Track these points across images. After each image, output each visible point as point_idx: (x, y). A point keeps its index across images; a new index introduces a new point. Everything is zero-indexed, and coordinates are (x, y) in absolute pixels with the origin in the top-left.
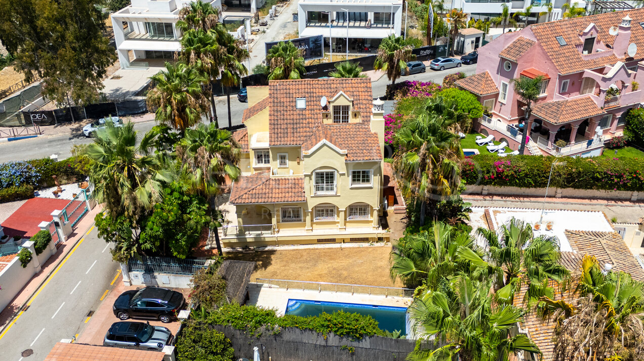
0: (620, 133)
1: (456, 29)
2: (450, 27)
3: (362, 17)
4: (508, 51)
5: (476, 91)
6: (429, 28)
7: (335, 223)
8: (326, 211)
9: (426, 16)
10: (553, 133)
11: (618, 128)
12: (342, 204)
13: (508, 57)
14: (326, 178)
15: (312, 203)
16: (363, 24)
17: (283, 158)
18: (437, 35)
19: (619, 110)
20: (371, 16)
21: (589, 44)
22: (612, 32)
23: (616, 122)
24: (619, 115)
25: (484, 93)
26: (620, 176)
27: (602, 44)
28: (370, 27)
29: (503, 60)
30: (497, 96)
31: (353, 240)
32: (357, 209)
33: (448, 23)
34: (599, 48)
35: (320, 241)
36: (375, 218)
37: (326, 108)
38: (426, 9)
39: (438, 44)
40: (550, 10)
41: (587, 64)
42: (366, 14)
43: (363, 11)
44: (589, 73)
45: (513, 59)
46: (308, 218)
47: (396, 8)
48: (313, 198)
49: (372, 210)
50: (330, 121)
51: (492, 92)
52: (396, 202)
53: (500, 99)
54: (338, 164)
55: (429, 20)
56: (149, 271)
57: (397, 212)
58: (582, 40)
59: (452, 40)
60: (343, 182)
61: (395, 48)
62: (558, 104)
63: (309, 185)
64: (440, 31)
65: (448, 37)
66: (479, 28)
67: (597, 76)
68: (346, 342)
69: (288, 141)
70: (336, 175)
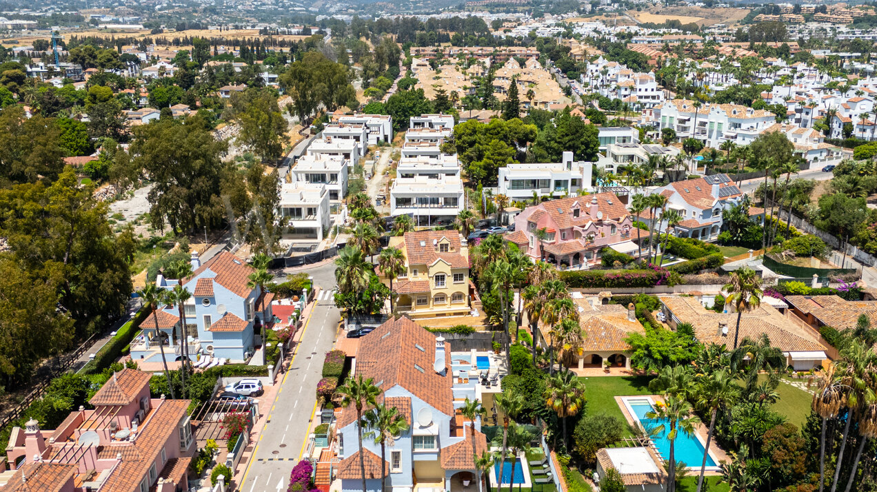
0: (599, 262)
1: (502, 208)
2: (498, 207)
3: (435, 201)
4: (532, 218)
5: (516, 241)
6: (483, 208)
7: (445, 305)
8: (441, 298)
9: (480, 200)
10: (559, 261)
11: (597, 260)
12: (449, 293)
13: (532, 221)
14: (440, 278)
15: (433, 293)
16: (436, 206)
17: (415, 272)
18: (489, 213)
19: (596, 248)
20: (441, 200)
21: (576, 213)
22: (588, 205)
23: (595, 255)
24: (596, 251)
25: (520, 242)
26: (592, 279)
27: (584, 212)
28: (441, 208)
29: (529, 222)
30: (528, 244)
31: (455, 314)
32: (457, 297)
33: (496, 204)
34: (583, 214)
35: (437, 315)
36: (466, 301)
37: (436, 245)
38: (479, 195)
39: (490, 218)
40: (567, 194)
41: (575, 223)
42: (438, 199)
43: (435, 197)
44: (576, 228)
45: (534, 221)
46: (431, 302)
47: (460, 194)
48: (434, 289)
49: (465, 296)
50: (439, 252)
51: (524, 242)
52: (475, 299)
53: (530, 246)
54: (447, 270)
55: (483, 203)
56: (358, 323)
57: (476, 304)
58: (572, 210)
59: (500, 216)
60: (449, 280)
61: (466, 217)
62: (561, 245)
63: (432, 282)
64: (491, 210)
65: (497, 214)
66: (518, 207)
67: (580, 229)
68: (462, 337)
69: (419, 262)
70: (446, 277)
